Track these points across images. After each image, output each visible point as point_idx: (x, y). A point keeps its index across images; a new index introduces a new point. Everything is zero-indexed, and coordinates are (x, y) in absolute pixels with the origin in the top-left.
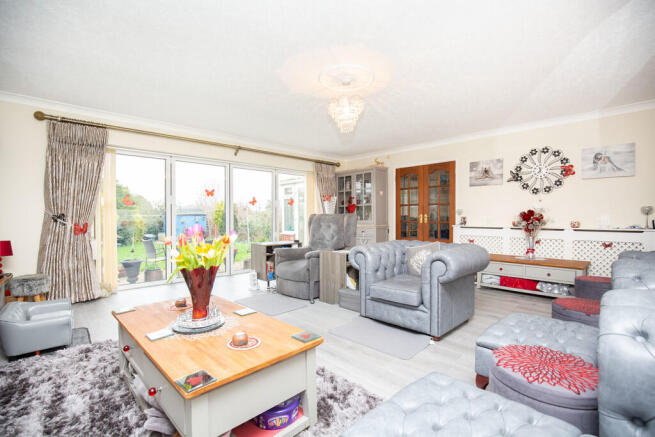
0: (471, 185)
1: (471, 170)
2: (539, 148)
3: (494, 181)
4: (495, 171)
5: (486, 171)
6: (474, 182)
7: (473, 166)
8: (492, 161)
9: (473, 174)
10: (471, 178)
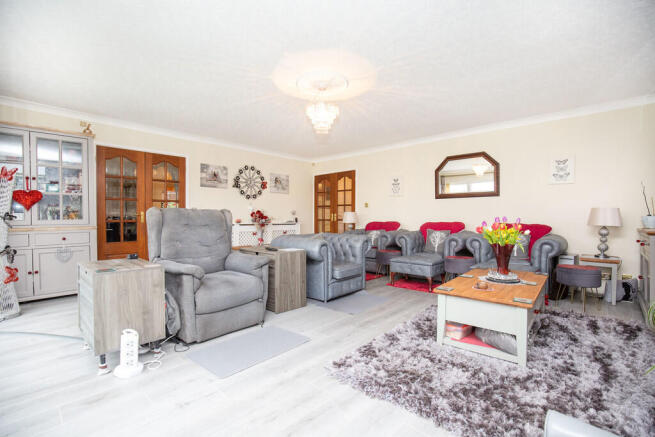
0: (202, 185)
1: (202, 171)
2: (250, 166)
3: (219, 185)
4: (222, 176)
5: (215, 175)
6: (205, 182)
7: (204, 167)
8: (219, 167)
9: (204, 175)
10: (201, 178)
